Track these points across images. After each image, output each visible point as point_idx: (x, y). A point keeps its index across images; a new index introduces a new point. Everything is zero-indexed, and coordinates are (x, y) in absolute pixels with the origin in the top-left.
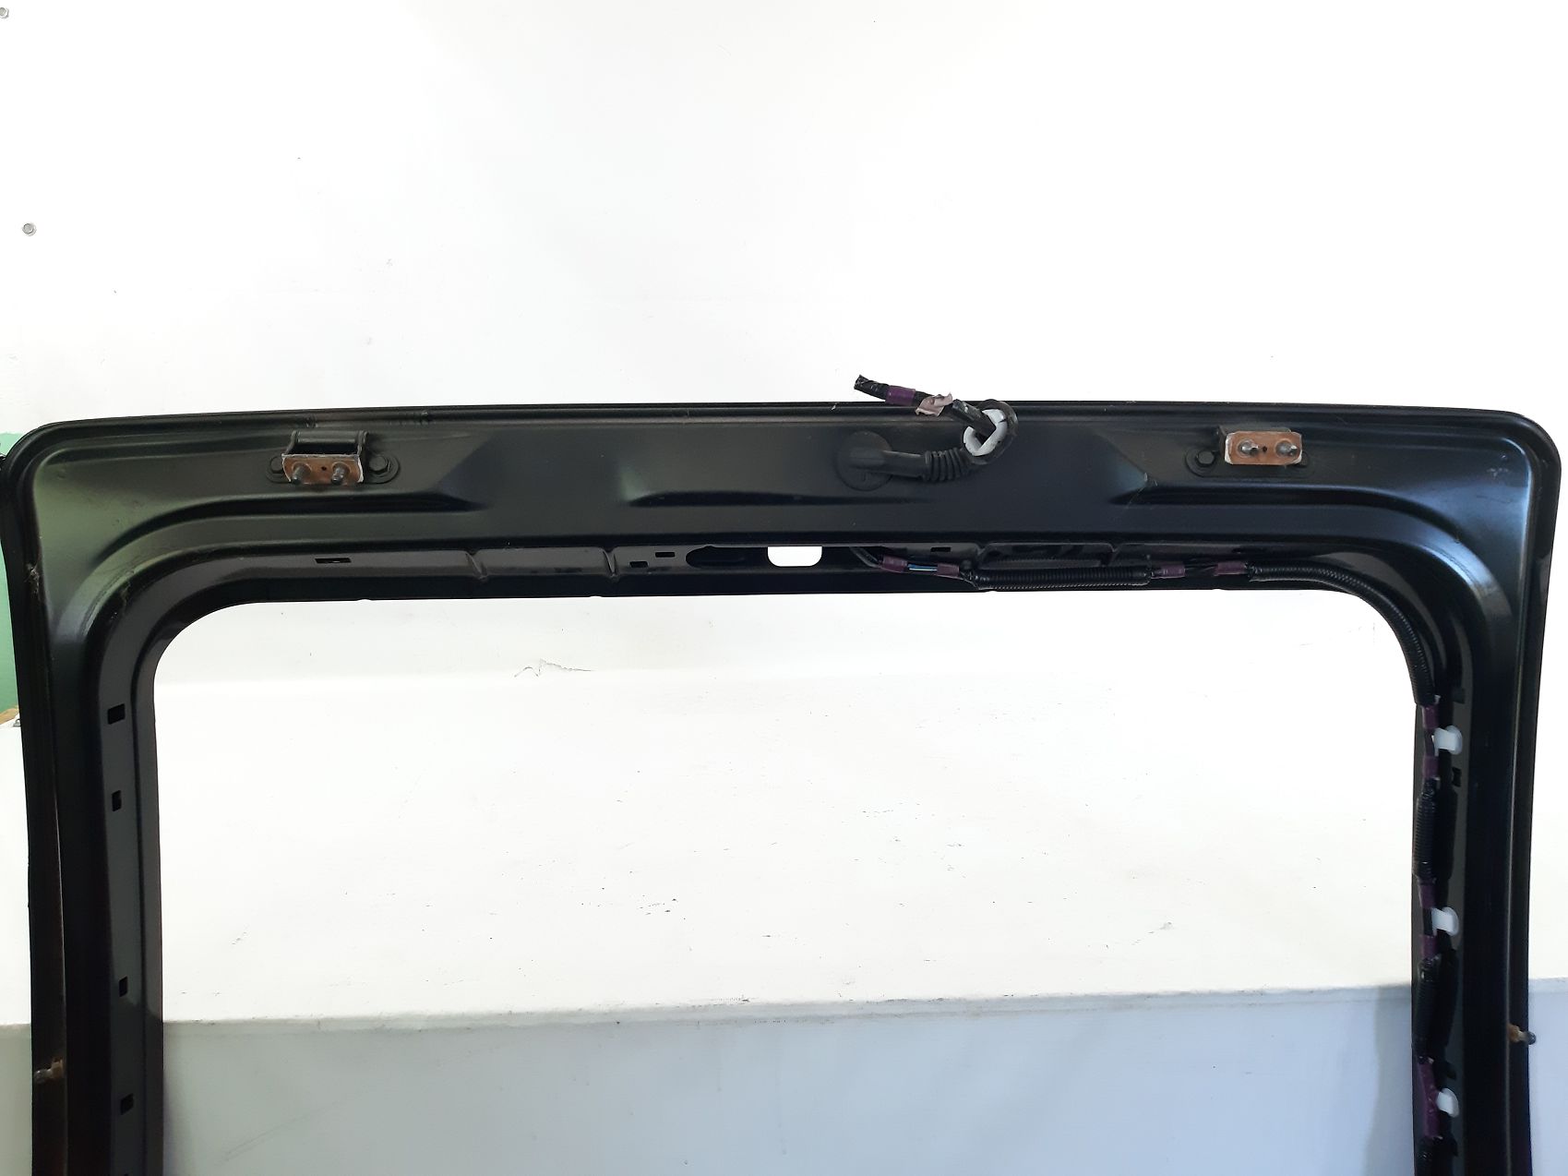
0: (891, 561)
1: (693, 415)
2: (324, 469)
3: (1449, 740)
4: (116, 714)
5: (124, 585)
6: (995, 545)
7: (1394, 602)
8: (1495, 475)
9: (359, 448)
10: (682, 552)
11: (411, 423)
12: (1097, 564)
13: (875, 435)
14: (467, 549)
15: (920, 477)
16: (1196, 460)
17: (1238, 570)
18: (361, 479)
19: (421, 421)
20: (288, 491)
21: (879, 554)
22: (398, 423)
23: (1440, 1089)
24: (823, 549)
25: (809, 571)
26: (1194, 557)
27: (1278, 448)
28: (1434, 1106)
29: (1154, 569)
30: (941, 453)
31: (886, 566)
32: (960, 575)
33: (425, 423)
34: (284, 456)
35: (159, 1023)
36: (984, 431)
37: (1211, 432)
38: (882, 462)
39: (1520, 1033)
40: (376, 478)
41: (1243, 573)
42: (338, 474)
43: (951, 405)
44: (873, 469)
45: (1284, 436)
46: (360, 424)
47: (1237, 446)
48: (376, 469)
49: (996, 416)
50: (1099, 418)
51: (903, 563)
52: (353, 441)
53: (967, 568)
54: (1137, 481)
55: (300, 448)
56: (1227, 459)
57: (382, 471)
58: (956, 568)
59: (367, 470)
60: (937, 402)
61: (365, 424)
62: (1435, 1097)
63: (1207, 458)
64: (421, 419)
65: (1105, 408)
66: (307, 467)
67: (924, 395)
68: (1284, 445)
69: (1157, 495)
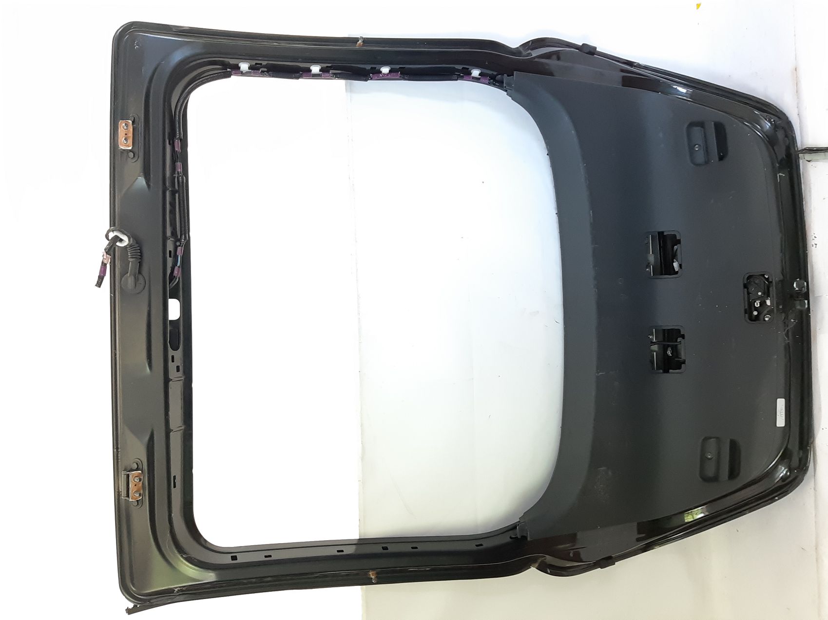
0: (176, 272)
1: (115, 349)
2: (136, 485)
3: (244, 66)
4: (234, 558)
5: (182, 556)
6: (169, 233)
7: (191, 85)
8: (137, 47)
9: (128, 473)
10: (171, 352)
11: (119, 455)
12: (177, 195)
13: (123, 279)
14: (170, 433)
15: (139, 262)
16: (132, 159)
17: (178, 142)
18: (140, 472)
19: (119, 452)
20: (146, 499)
21: (172, 277)
22: (119, 460)
23: (381, 72)
24: (170, 298)
25: (181, 303)
26: (173, 159)
27: (125, 129)
28: (387, 74)
29: (178, 173)
30: (129, 255)
31: (178, 274)
32: (182, 246)
33: (119, 450)
34: (130, 500)
35: (359, 539)
36: (117, 239)
37: (122, 152)
38: (133, 277)
39: (360, 41)
40: (140, 467)
41: (179, 141)
42: (137, 480)
43: (106, 252)
44: (136, 280)
45: (121, 128)
46: (120, 474)
47: (125, 145)
48: (137, 467)
49: (111, 235)
50: (116, 195)
51: (176, 268)
52: (125, 476)
53: (179, 244)
54: (141, 181)
55: (128, 496)
56: (130, 148)
57: (137, 464)
58: (179, 248)
59: (137, 469)
60: (105, 257)
61: (120, 472)
62: (384, 74)
63: (131, 155)
64: (117, 452)
65: (112, 192)
66: (135, 491)
67: (103, 262)
68: (125, 128)
69: (147, 174)
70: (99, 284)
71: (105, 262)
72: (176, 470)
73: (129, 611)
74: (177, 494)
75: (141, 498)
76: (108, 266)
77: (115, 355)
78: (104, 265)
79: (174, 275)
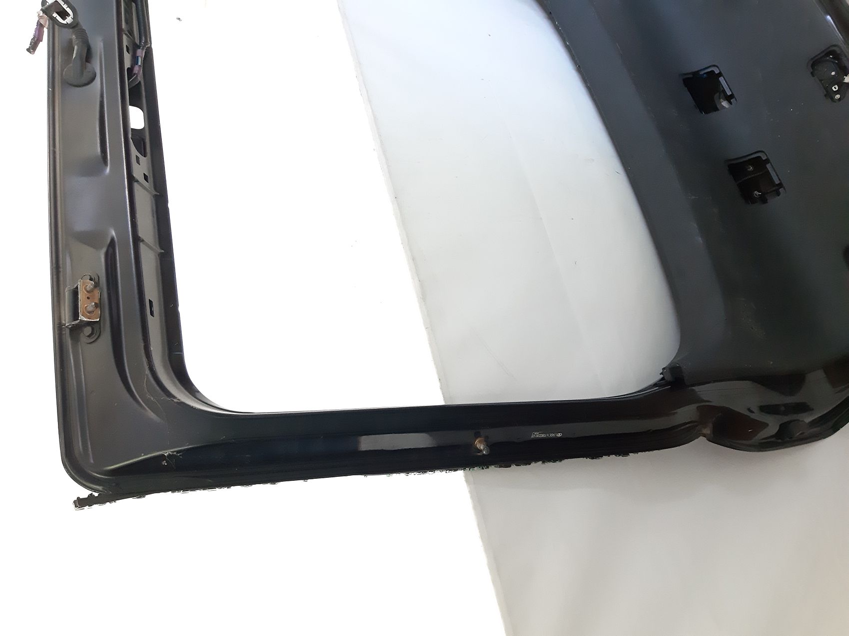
0: (137, 70)
2: (88, 298)
14: (139, 244)
20: (105, 322)
21: (131, 74)
24: (130, 105)
25: (145, 113)
32: (142, 51)
51: (136, 67)
58: (139, 51)
60: (42, 17)
67: (39, 23)
70: (32, 48)
71: (42, 22)
72: (152, 291)
73: (81, 503)
74: (155, 324)
75: (98, 320)
76: (46, 30)
77: (54, 152)
78: (40, 26)
79: (134, 72)
